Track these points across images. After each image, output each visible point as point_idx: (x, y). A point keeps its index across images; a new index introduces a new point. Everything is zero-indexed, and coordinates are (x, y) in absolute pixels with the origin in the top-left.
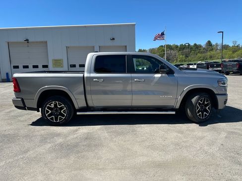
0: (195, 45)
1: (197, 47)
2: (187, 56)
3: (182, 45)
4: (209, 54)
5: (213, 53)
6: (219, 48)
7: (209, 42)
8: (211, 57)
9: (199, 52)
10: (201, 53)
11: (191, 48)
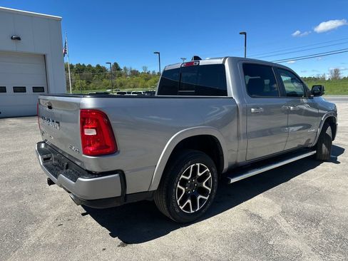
0: (98, 66)
1: (100, 69)
2: (89, 82)
3: (79, 65)
4: (118, 80)
5: (123, 79)
6: (128, 73)
7: (116, 64)
8: (121, 85)
9: (105, 77)
10: (108, 78)
11: (93, 71)
